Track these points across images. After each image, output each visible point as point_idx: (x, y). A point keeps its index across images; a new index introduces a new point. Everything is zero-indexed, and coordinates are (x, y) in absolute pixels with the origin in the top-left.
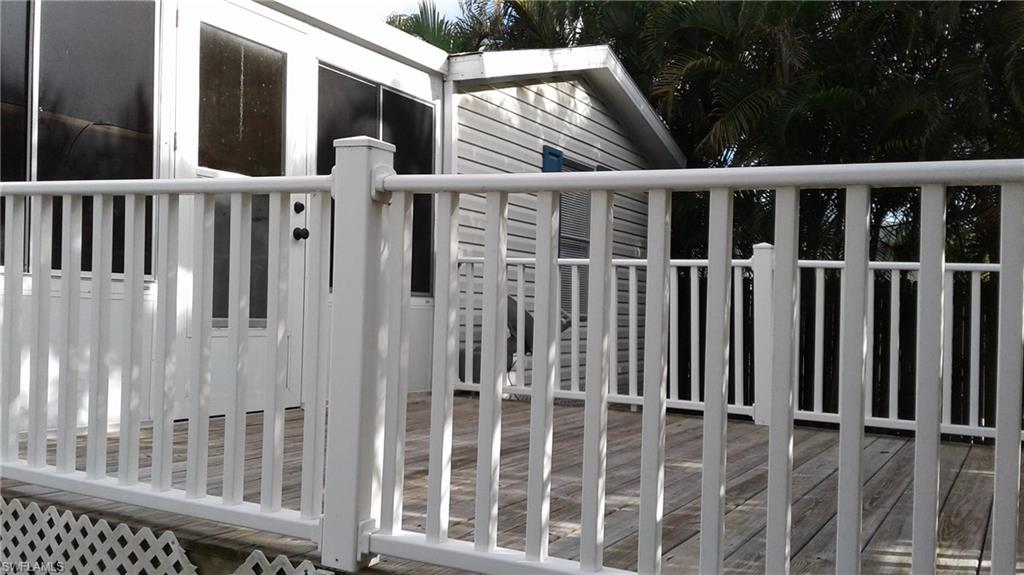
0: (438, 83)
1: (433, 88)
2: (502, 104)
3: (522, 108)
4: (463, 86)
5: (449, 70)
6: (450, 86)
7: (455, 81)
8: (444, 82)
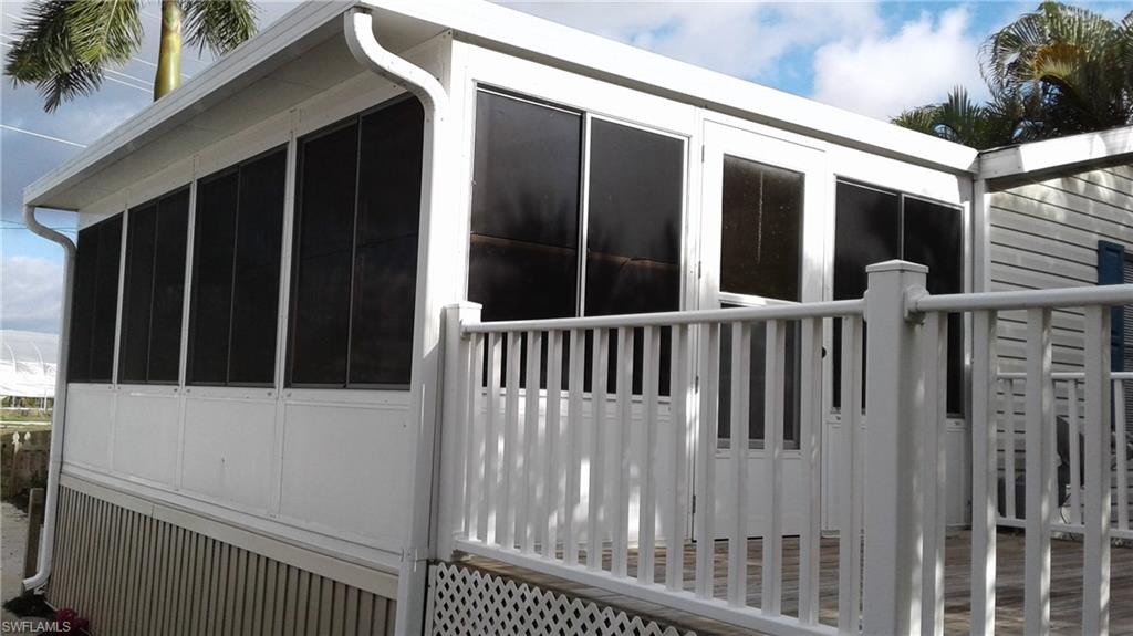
0: (967, 182)
1: (960, 190)
2: (1044, 197)
3: (1068, 200)
4: (995, 184)
5: (979, 169)
6: (981, 185)
7: (987, 180)
8: (973, 181)
